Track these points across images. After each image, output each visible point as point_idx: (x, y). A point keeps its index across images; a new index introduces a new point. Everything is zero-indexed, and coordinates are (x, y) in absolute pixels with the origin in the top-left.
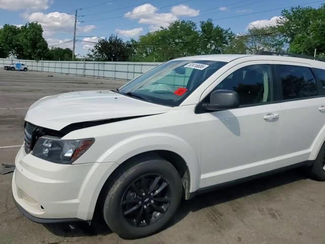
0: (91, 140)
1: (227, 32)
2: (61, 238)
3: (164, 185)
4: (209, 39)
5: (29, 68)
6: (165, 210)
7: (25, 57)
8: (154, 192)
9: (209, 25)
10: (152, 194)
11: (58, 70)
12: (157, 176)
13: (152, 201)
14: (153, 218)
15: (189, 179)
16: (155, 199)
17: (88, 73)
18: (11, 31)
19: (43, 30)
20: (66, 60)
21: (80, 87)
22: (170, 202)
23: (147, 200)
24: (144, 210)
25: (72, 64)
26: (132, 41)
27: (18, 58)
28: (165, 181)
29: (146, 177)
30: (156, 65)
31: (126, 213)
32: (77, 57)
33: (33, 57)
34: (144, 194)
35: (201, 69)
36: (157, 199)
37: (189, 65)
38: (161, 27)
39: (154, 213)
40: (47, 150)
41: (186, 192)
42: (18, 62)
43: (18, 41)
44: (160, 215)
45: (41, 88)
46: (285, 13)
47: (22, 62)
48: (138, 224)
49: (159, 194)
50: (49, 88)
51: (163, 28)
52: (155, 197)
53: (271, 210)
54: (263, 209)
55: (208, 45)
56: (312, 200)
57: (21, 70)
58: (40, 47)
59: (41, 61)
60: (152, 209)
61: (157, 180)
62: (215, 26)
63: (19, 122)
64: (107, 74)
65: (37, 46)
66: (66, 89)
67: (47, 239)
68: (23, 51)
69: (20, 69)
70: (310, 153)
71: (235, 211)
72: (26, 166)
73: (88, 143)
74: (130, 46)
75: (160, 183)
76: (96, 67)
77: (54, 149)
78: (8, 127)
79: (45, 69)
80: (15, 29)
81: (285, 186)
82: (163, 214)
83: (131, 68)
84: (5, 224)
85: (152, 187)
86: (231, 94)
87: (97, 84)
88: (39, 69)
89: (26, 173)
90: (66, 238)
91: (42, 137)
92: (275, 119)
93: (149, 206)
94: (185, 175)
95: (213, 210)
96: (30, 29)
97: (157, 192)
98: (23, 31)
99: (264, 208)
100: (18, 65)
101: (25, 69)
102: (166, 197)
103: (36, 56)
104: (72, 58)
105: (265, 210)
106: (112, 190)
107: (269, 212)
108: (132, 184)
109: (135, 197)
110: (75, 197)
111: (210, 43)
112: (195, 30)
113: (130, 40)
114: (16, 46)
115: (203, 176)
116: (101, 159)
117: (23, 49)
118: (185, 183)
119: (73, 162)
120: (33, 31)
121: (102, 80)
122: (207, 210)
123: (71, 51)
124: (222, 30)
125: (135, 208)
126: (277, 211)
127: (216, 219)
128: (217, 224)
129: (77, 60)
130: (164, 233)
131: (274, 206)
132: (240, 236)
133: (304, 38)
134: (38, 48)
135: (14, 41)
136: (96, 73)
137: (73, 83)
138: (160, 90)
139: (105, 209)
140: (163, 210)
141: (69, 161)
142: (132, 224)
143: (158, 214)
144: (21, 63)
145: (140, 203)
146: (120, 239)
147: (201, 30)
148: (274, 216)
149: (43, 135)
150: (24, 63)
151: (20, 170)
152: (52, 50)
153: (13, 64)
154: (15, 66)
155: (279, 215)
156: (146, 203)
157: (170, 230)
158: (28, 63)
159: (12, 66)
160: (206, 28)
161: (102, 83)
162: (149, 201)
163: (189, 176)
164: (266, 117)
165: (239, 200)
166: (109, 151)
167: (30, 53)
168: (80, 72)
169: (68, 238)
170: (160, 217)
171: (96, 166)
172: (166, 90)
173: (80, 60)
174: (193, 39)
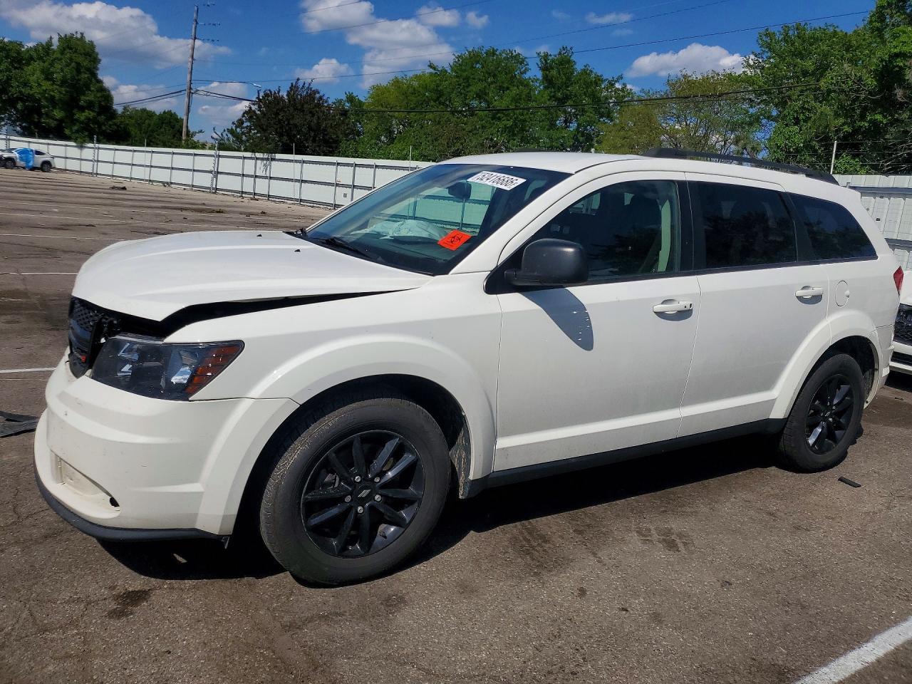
0: (235, 345)
1: (612, 85)
2: (154, 582)
3: (408, 458)
4: (562, 101)
5: (58, 163)
6: (408, 520)
7: (45, 133)
8: (382, 474)
9: (564, 62)
10: (377, 480)
11: (139, 173)
12: (390, 437)
13: (378, 497)
14: (378, 539)
15: (468, 450)
16: (384, 492)
17: (224, 182)
18: (7, 57)
19: (100, 57)
20: (165, 146)
21: (203, 221)
22: (420, 500)
23: (364, 493)
24: (358, 518)
25: (182, 158)
26: (351, 99)
27: (27, 132)
28: (412, 452)
29: (364, 440)
30: (412, 169)
31: (315, 520)
32: (195, 139)
33: (67, 132)
34: (358, 479)
35: (507, 188)
36: (390, 493)
37: (480, 175)
38: (431, 66)
39: (382, 527)
40: (127, 368)
41: (461, 480)
42: (25, 146)
43: (25, 84)
44: (395, 530)
45: (95, 221)
46: (768, 41)
47: (36, 144)
48: (343, 551)
49: (393, 479)
50: (115, 221)
51: (434, 69)
52: (386, 486)
53: (669, 532)
54: (650, 530)
55: (558, 117)
56: (771, 514)
57: (33, 169)
58: (90, 106)
59: (91, 145)
60: (377, 518)
61: (390, 447)
62: (579, 67)
63: (37, 309)
64: (279, 189)
65: (82, 103)
66: (163, 225)
67: (120, 582)
68: (40, 115)
69: (31, 164)
70: (773, 401)
71: (580, 532)
72: (78, 405)
73: (230, 350)
74: (345, 113)
75: (397, 455)
76: (249, 167)
77: (146, 364)
78: (8, 322)
79: (104, 169)
80: (19, 52)
81: (713, 482)
82: (403, 530)
83: (345, 175)
84: (17, 549)
85: (377, 464)
86: (570, 250)
87: (249, 215)
88: (87, 167)
89: (76, 420)
90: (168, 581)
91: (118, 337)
92: (684, 314)
93: (371, 507)
94: (460, 440)
95: (527, 529)
96: (62, 51)
97: (390, 474)
98: (41, 58)
99: (652, 528)
100: (24, 152)
101: (46, 166)
102: (411, 488)
103: (77, 131)
104: (180, 139)
105: (653, 532)
106: (281, 464)
107: (662, 538)
108: (330, 453)
109: (336, 485)
110: (194, 479)
111: (565, 112)
112: (527, 76)
113: (345, 98)
114: (19, 99)
115: (502, 443)
116: (257, 391)
117: (40, 107)
118: (460, 459)
119: (192, 394)
120: (71, 59)
121: (263, 204)
122: (513, 529)
123: (180, 121)
124: (598, 80)
125: (335, 511)
126: (680, 535)
127: (533, 548)
128: (533, 559)
129: (195, 146)
130: (405, 575)
131: (676, 524)
132: (584, 585)
133: (809, 110)
134: (82, 109)
135: (14, 83)
136: (248, 185)
137: (182, 209)
138: (410, 234)
139: (263, 511)
140: (404, 519)
141: (182, 392)
142: (327, 549)
143: (392, 529)
144: (34, 147)
145: (348, 499)
146: (297, 585)
147: (539, 75)
148: (671, 545)
149: (118, 333)
150: (42, 148)
151: (61, 415)
152: (123, 115)
153: (10, 150)
154: (15, 155)
155: (685, 544)
156: (362, 502)
157: (421, 569)
158: (54, 150)
159: (6, 155)
160: (554, 72)
161: (263, 213)
162: (370, 497)
163: (468, 440)
164: (659, 308)
165: (593, 509)
166: (278, 374)
167: (61, 121)
168: (204, 180)
169: (173, 581)
170: (396, 537)
171: (244, 405)
172: (425, 235)
173: (203, 146)
174: (516, 100)
